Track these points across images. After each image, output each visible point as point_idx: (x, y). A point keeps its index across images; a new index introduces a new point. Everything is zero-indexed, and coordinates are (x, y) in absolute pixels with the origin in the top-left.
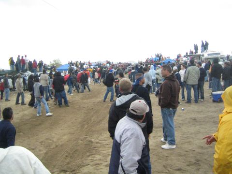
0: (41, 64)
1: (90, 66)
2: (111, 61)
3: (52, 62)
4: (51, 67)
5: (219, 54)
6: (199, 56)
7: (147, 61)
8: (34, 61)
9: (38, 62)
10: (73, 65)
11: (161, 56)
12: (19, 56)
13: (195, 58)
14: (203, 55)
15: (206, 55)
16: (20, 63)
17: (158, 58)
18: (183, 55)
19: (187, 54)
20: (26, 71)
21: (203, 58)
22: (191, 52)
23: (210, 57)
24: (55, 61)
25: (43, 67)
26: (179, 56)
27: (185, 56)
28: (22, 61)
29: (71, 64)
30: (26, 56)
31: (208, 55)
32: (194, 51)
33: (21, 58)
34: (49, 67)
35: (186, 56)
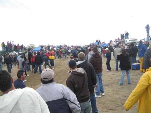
0: (22, 47)
1: (54, 48)
2: (67, 45)
3: (29, 46)
4: (29, 49)
5: (136, 40)
6: (124, 41)
7: (90, 44)
8: (18, 44)
9: (20, 46)
10: (43, 47)
11: (100, 41)
12: (8, 42)
13: (121, 43)
14: (126, 41)
15: (128, 41)
16: (9, 46)
17: (98, 43)
18: (113, 41)
19: (116, 40)
20: (12, 51)
21: (126, 43)
22: (119, 39)
23: (130, 42)
24: (31, 45)
25: (23, 48)
26: (111, 42)
27: (114, 42)
28: (10, 45)
29: (42, 46)
30: (13, 42)
31: (129, 40)
32: (121, 38)
33: (9, 43)
34: (27, 49)
35: (116, 41)
